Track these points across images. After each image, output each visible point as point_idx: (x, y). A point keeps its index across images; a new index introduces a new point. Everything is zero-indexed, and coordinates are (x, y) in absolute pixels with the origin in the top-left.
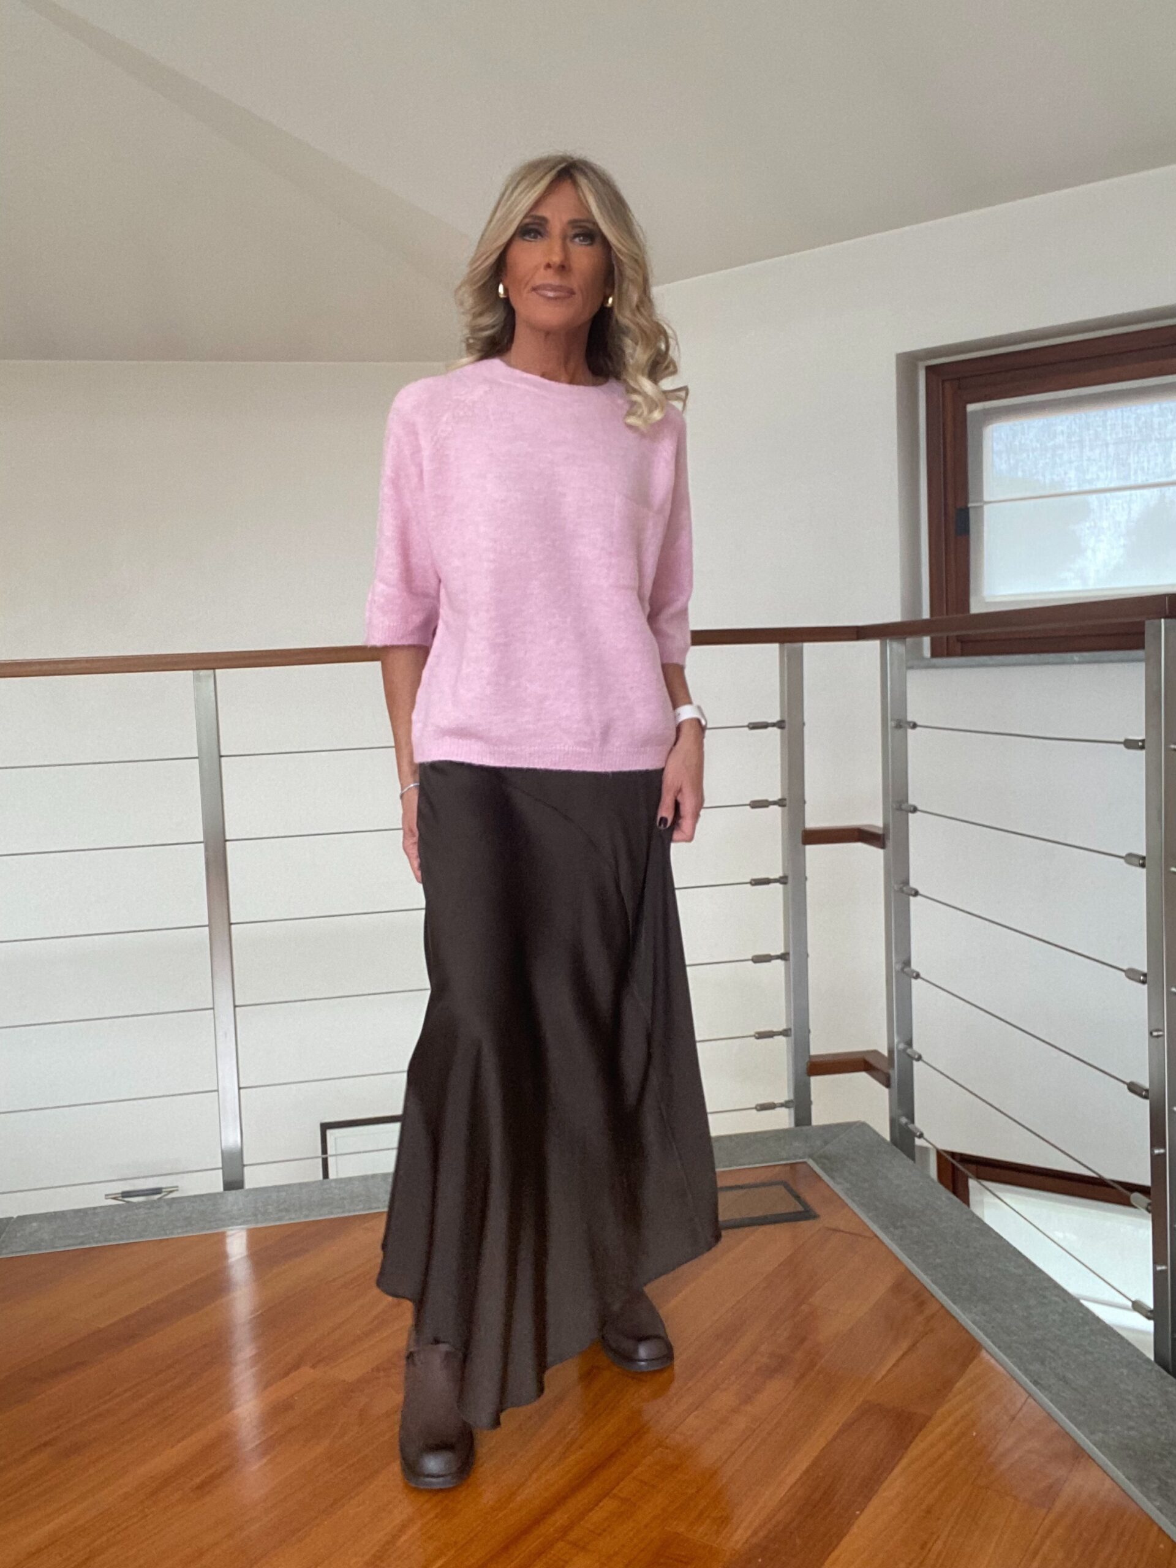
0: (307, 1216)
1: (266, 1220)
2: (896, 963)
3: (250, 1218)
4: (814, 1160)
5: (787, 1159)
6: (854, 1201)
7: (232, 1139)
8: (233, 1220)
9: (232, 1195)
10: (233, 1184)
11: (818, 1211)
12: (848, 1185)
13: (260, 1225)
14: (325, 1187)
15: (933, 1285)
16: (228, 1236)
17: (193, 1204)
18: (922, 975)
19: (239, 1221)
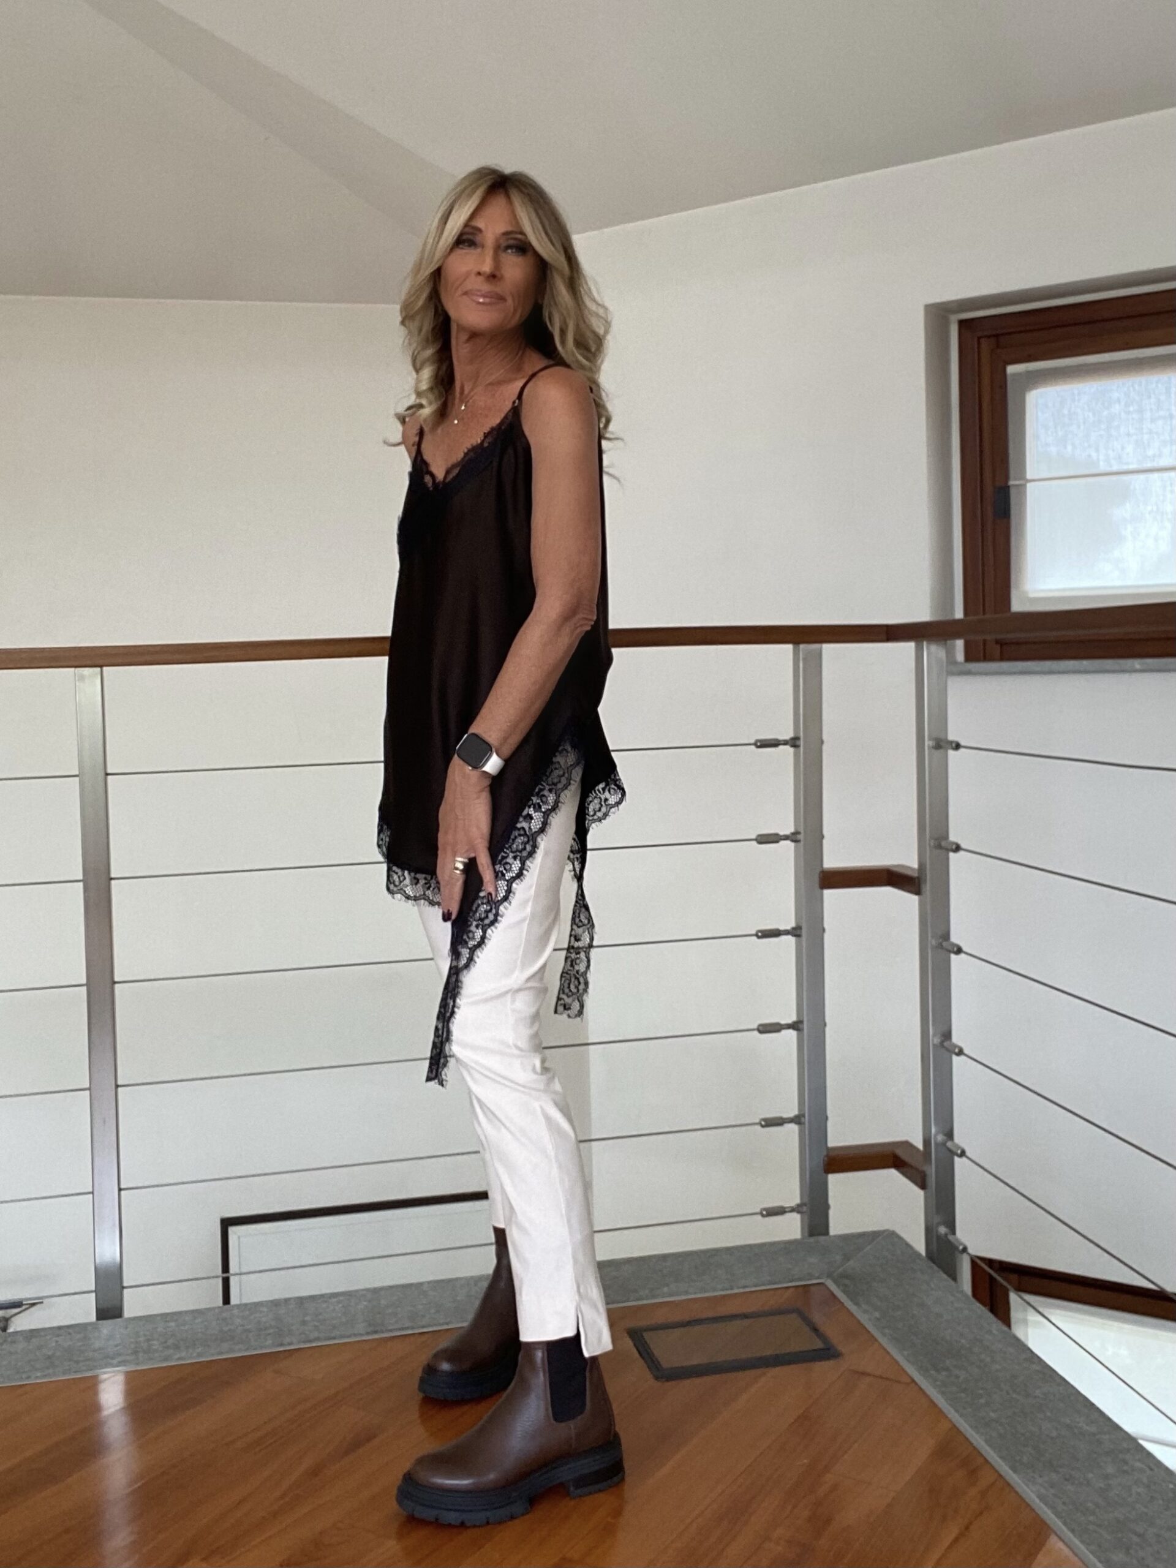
0: (199, 1355)
1: (151, 1359)
2: (934, 1035)
3: (128, 1358)
4: (835, 1282)
5: (800, 1279)
6: (884, 1335)
7: (108, 1251)
8: (108, 1359)
9: (107, 1326)
10: (109, 1310)
11: (840, 1348)
12: (877, 1314)
13: (139, 1368)
14: (224, 1315)
15: (988, 1448)
16: (101, 1382)
17: (57, 1339)
18: (966, 1051)
19: (115, 1362)
